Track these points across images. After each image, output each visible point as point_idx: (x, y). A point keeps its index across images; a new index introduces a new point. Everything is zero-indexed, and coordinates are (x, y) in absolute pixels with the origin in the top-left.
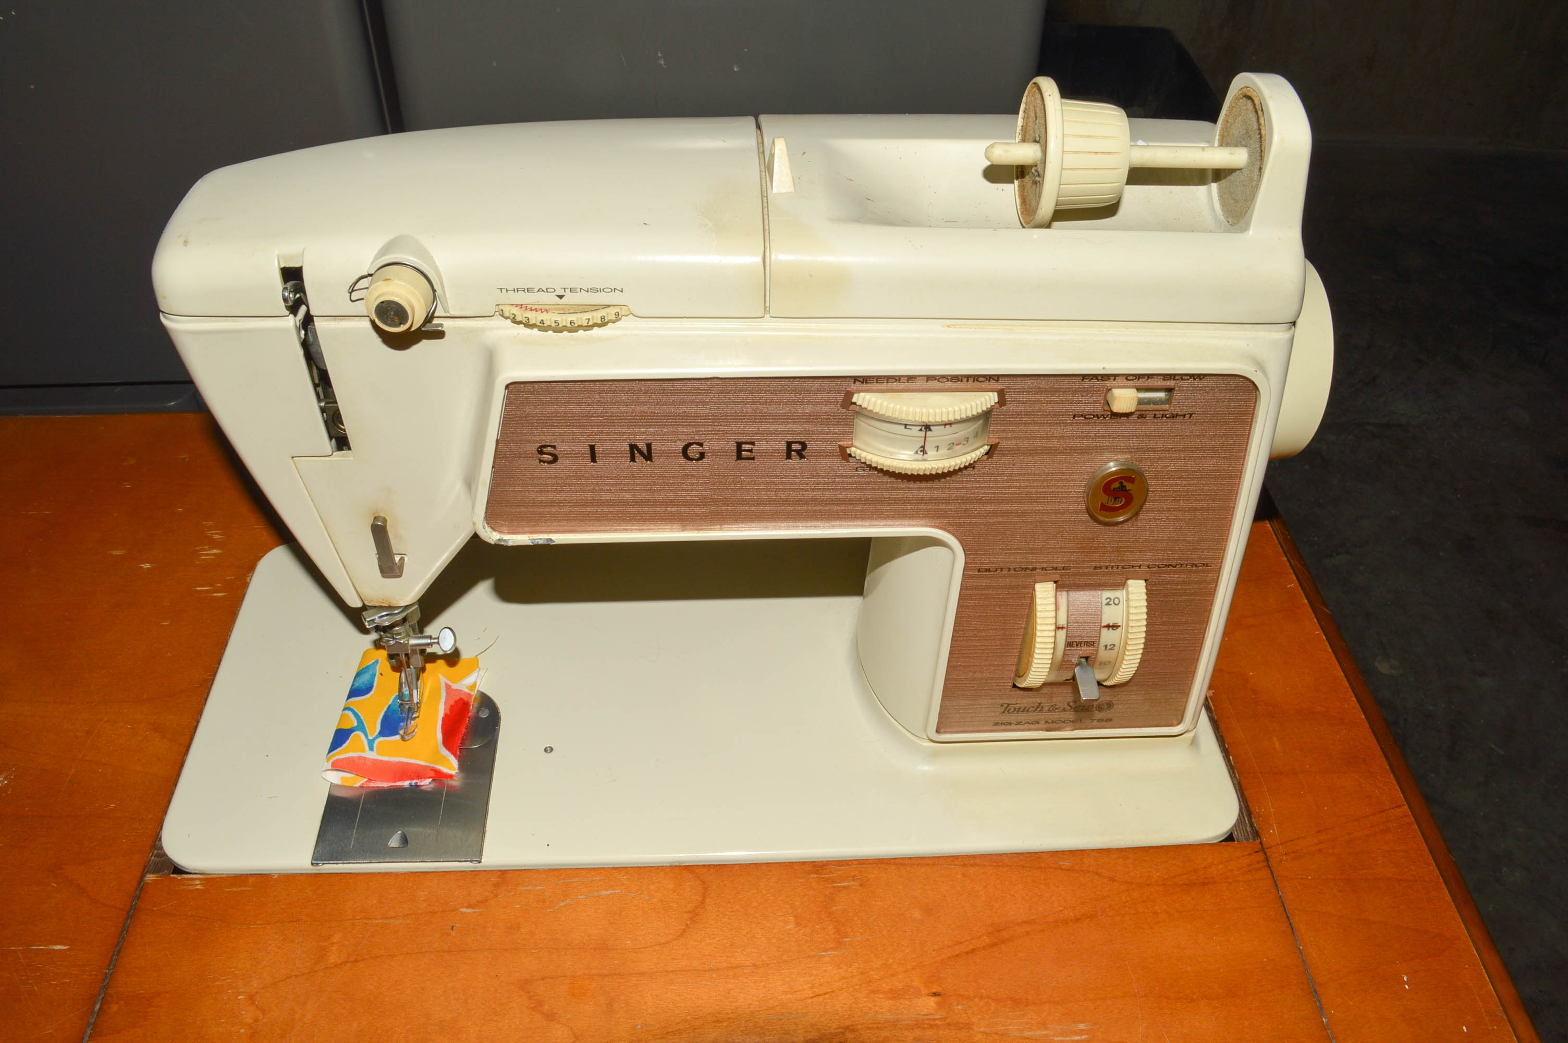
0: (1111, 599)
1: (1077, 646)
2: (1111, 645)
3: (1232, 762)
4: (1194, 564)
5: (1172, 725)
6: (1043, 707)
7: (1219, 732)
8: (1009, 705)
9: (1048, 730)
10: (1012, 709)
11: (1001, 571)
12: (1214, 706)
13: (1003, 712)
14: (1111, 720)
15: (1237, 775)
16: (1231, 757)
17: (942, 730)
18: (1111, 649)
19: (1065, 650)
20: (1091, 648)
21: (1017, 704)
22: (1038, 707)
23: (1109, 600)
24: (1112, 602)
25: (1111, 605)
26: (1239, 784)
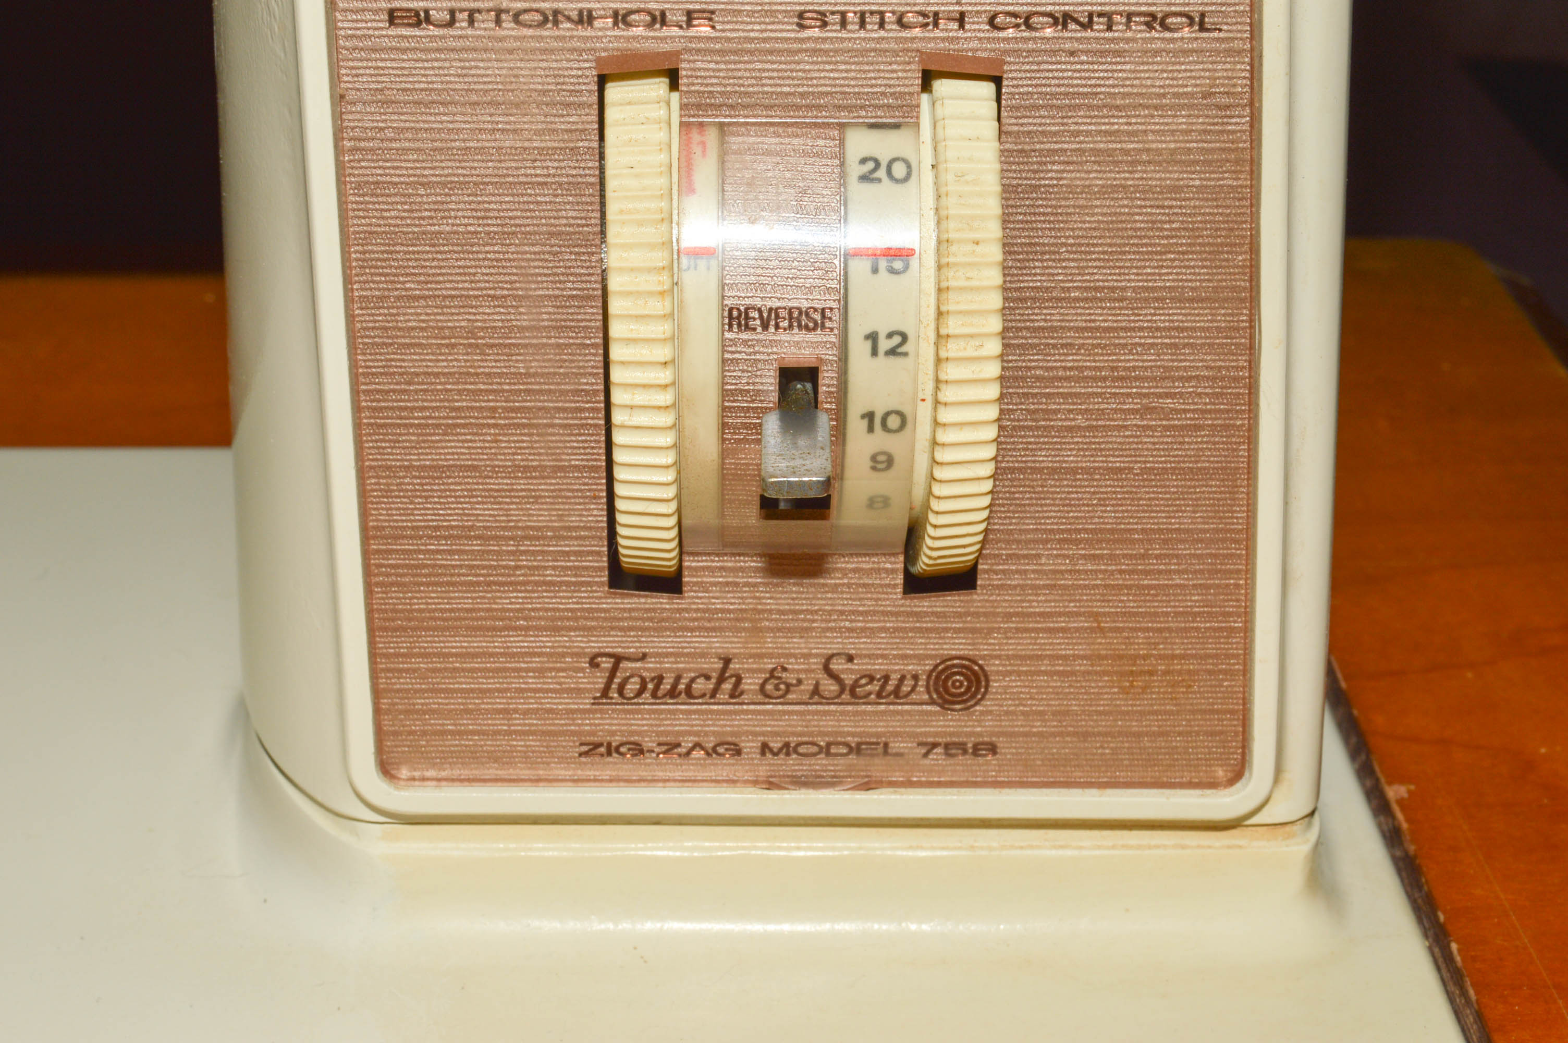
0: (878, 164)
1: (765, 327)
2: (890, 336)
3: (1458, 959)
4: (1153, 16)
5: (1213, 785)
6: (739, 679)
7: (1420, 888)
8: (618, 659)
9: (771, 785)
10: (632, 686)
11: (471, 21)
12: (1408, 820)
13: (605, 693)
14: (993, 749)
15: (1471, 992)
16: (1454, 946)
17: (404, 773)
18: (892, 352)
19: (724, 345)
20: (817, 337)
21: (644, 657)
22: (721, 680)
23: (871, 165)
24: (881, 173)
25: (879, 180)
26: (1480, 1017)
